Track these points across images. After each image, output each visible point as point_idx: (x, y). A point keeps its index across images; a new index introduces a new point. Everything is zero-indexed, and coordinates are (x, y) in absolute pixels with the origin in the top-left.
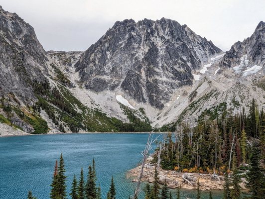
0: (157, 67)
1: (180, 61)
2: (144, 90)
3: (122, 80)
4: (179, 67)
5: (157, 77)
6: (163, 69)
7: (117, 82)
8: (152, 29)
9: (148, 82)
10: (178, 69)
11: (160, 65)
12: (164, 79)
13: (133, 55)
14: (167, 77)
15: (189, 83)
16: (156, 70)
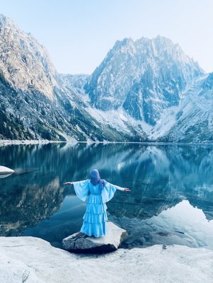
0: (152, 88)
1: (170, 83)
2: (141, 110)
3: (124, 101)
4: (170, 89)
5: (151, 98)
6: (157, 91)
7: (119, 103)
8: (148, 49)
9: (144, 102)
10: (169, 91)
11: (155, 87)
12: (157, 100)
13: (132, 77)
14: (160, 98)
15: (177, 104)
16: (151, 91)
